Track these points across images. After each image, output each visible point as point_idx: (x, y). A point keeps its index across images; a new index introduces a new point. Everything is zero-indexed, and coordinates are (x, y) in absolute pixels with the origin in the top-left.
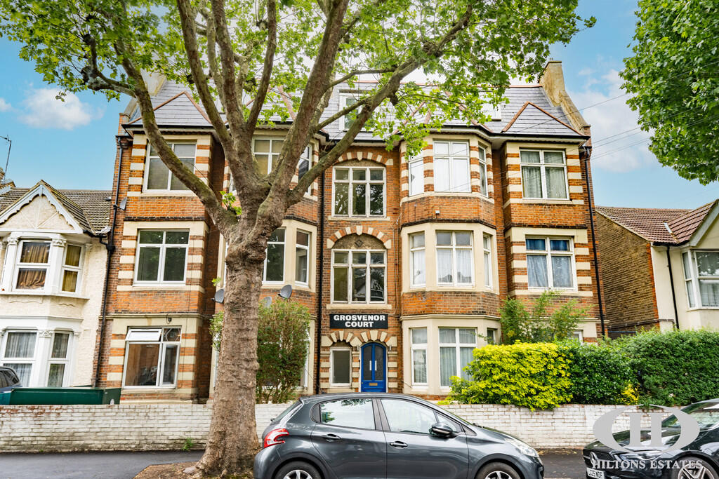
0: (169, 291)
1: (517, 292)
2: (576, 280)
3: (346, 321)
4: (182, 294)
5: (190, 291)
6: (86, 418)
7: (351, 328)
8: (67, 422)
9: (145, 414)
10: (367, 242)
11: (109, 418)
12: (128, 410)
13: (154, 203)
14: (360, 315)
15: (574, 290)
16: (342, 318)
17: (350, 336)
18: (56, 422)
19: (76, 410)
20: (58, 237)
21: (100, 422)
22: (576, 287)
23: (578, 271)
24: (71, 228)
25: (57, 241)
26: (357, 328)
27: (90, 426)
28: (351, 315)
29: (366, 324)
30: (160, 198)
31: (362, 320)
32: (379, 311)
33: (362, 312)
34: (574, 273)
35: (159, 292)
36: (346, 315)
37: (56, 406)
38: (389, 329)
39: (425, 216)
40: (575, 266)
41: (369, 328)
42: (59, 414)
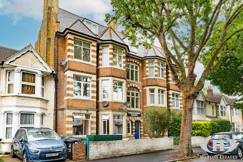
0: (86, 100)
1: (171, 108)
2: (180, 106)
3: (131, 114)
4: (91, 102)
5: (93, 101)
6: (122, 145)
7: (133, 116)
8: (117, 146)
9: (137, 142)
10: (135, 89)
11: (128, 144)
12: (133, 141)
13: (79, 65)
14: (134, 112)
15: (179, 108)
16: (130, 113)
17: (132, 118)
18: (114, 147)
19: (119, 142)
20: (40, 72)
21: (126, 146)
22: (179, 107)
23: (180, 104)
24: (46, 69)
25: (40, 74)
26: (134, 116)
27: (123, 147)
28: (133, 112)
29: (136, 115)
30: (81, 63)
31: (135, 114)
32: (139, 111)
33: (135, 111)
34: (179, 104)
35: (83, 100)
36: (131, 112)
37: (113, 141)
38: (141, 117)
39: (155, 84)
40: (180, 102)
41: (137, 116)
42: (115, 144)
